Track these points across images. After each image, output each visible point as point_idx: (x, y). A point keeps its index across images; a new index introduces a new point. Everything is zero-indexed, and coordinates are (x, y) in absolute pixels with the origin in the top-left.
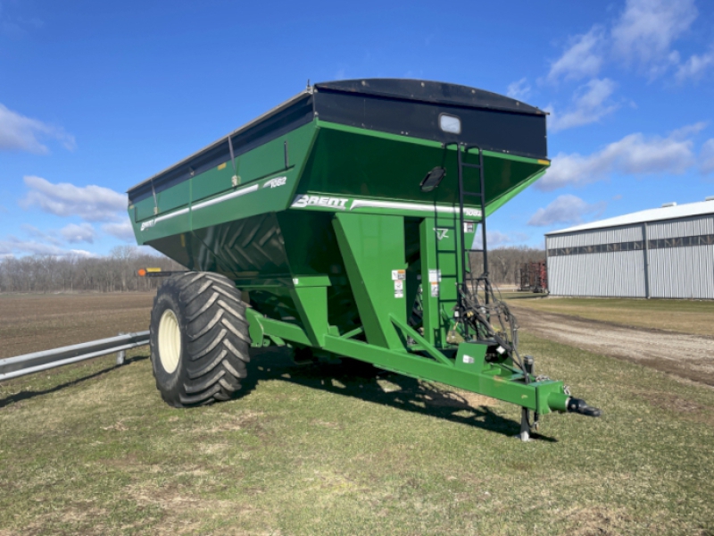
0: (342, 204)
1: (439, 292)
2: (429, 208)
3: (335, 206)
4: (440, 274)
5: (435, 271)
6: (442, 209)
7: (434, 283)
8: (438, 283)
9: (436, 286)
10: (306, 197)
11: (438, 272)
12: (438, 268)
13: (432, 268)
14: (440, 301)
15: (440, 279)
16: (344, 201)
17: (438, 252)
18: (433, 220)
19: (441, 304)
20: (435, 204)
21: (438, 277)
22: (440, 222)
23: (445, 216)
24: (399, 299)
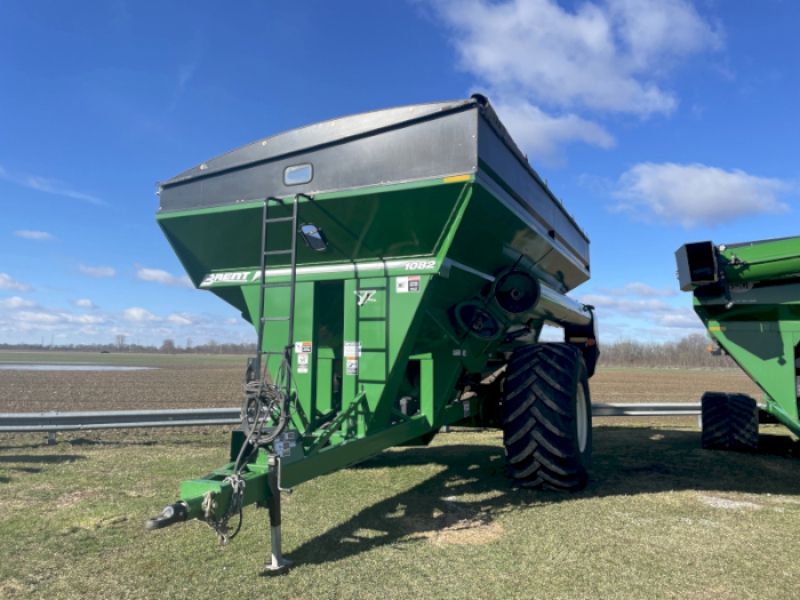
0: (245, 278)
1: (357, 370)
2: (348, 268)
3: (238, 281)
4: (360, 347)
5: (354, 343)
6: (364, 267)
7: (351, 359)
8: (357, 358)
9: (354, 361)
10: (212, 275)
11: (357, 345)
12: (357, 340)
13: (350, 340)
14: (358, 381)
15: (360, 354)
16: (246, 274)
17: (359, 319)
18: (354, 282)
19: (360, 385)
20: (355, 263)
21: (357, 351)
22: (363, 283)
23: (371, 276)
24: (302, 375)
